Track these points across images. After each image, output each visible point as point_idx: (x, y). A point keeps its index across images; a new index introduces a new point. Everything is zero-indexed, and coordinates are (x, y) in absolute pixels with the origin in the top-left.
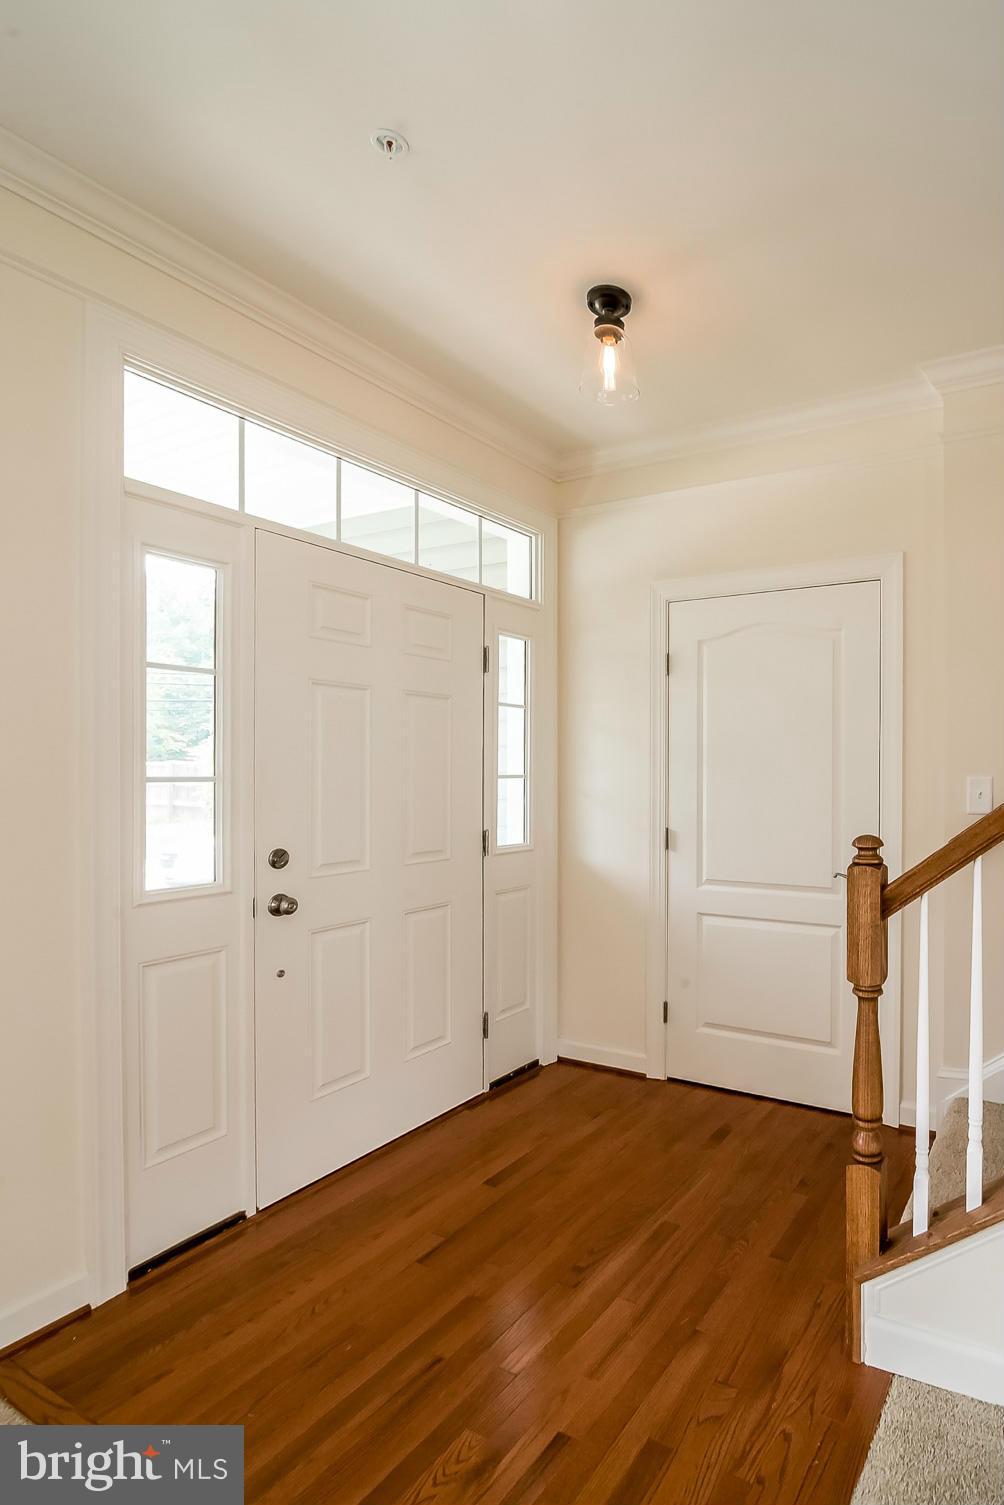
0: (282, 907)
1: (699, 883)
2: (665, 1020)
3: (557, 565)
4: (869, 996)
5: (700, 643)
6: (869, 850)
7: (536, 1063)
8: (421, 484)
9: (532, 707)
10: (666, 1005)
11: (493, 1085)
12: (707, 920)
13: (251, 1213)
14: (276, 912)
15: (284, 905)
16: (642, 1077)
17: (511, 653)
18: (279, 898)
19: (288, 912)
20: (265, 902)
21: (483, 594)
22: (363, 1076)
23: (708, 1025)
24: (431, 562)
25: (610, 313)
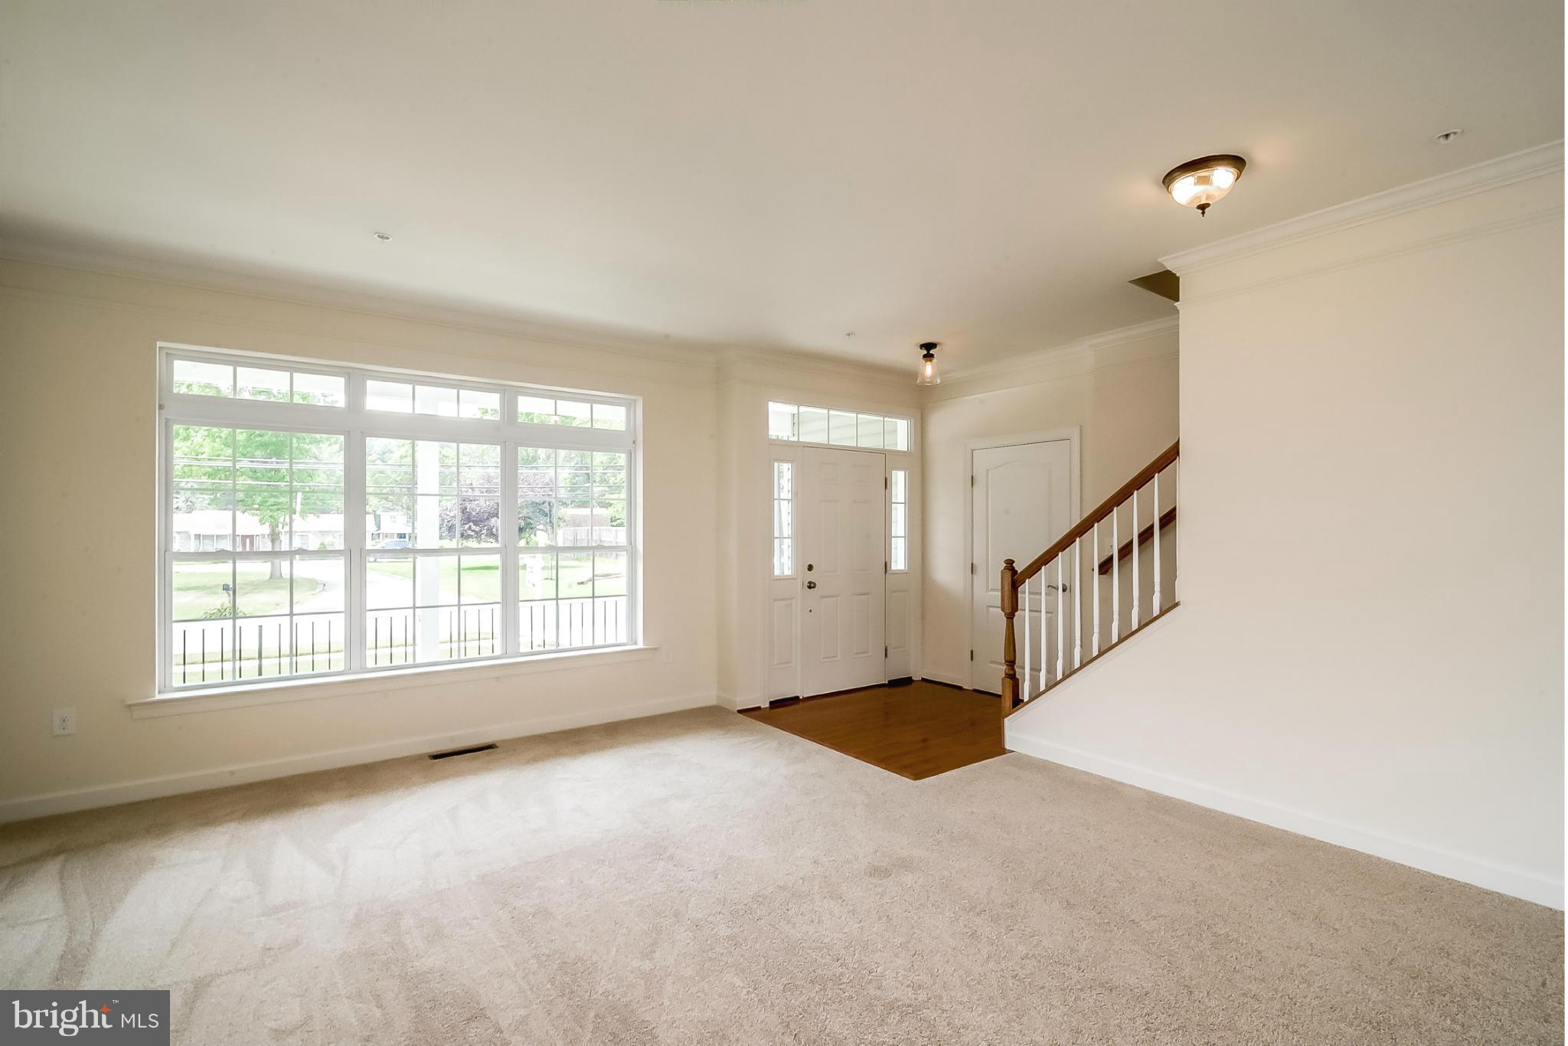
0: (811, 586)
1: (987, 591)
2: (972, 659)
3: (920, 433)
4: (1010, 617)
5: (988, 470)
6: (1010, 563)
7: (911, 677)
8: (858, 410)
9: (909, 503)
10: (972, 652)
11: (890, 682)
12: (991, 609)
13: (801, 697)
14: (810, 587)
15: (812, 585)
16: (960, 688)
17: (899, 478)
18: (810, 583)
19: (813, 587)
20: (806, 584)
21: (883, 453)
22: (836, 659)
23: (992, 662)
24: (864, 443)
25: (928, 351)
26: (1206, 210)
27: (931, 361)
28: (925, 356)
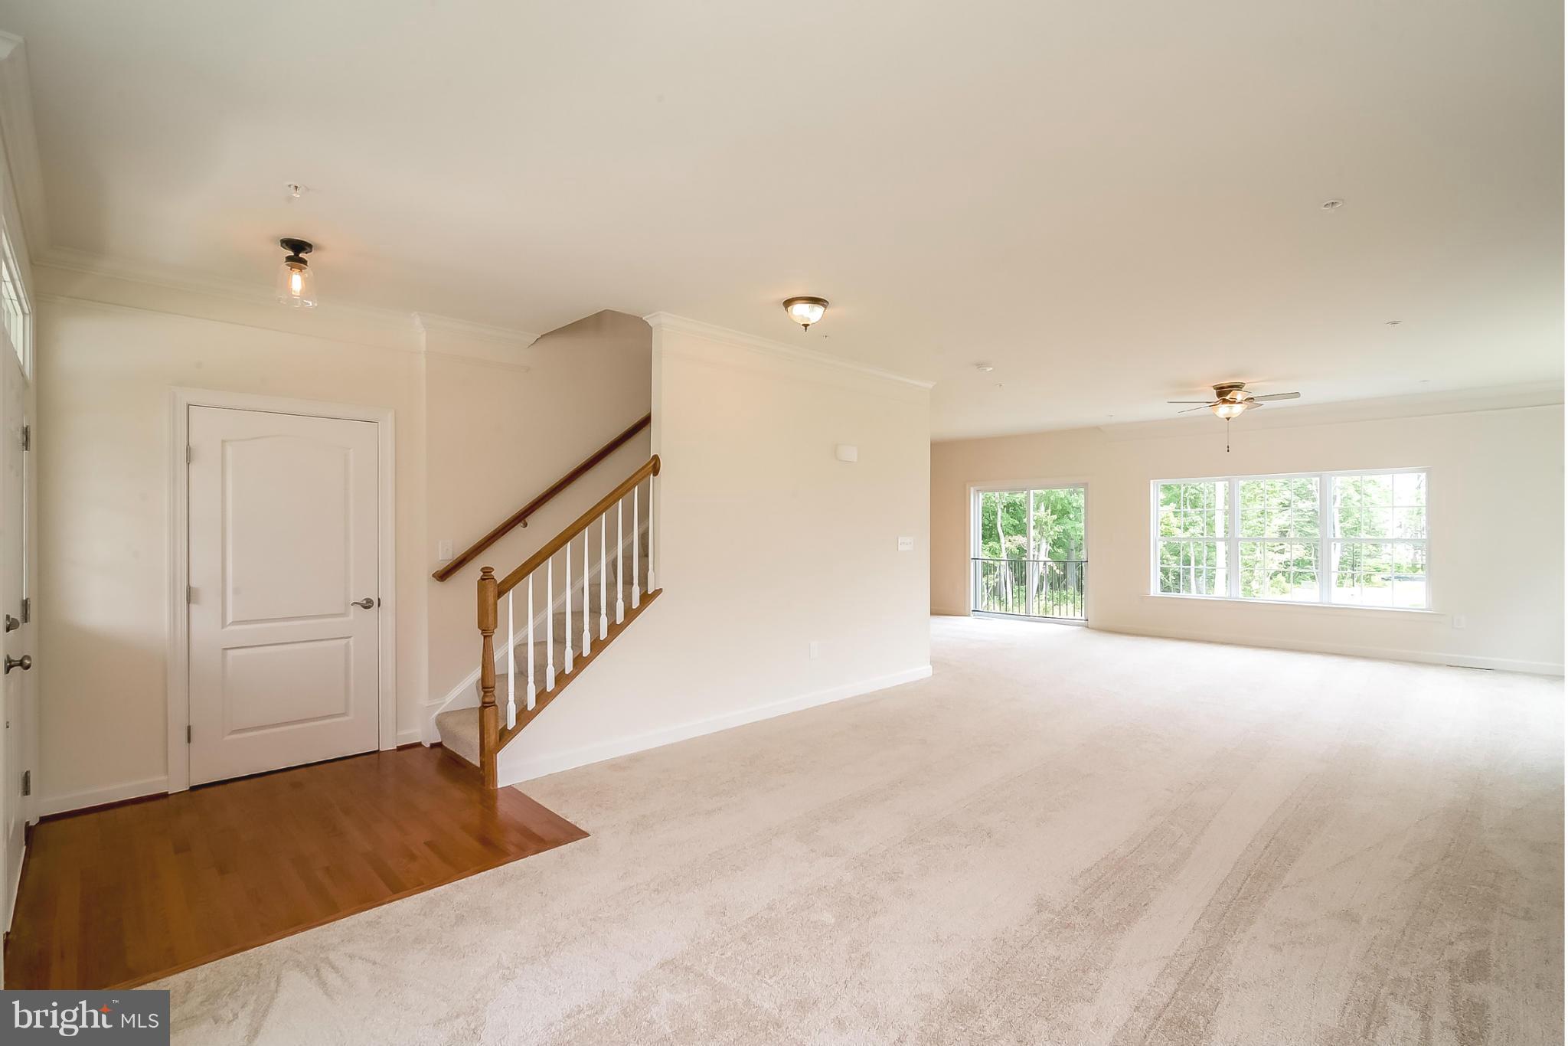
1: (224, 626)
2: (189, 740)
5: (225, 441)
7: (28, 824)
10: (189, 728)
12: (232, 653)
16: (164, 795)
23: (234, 732)
25: (297, 254)
26: (808, 327)
27: (301, 269)
28: (289, 259)
